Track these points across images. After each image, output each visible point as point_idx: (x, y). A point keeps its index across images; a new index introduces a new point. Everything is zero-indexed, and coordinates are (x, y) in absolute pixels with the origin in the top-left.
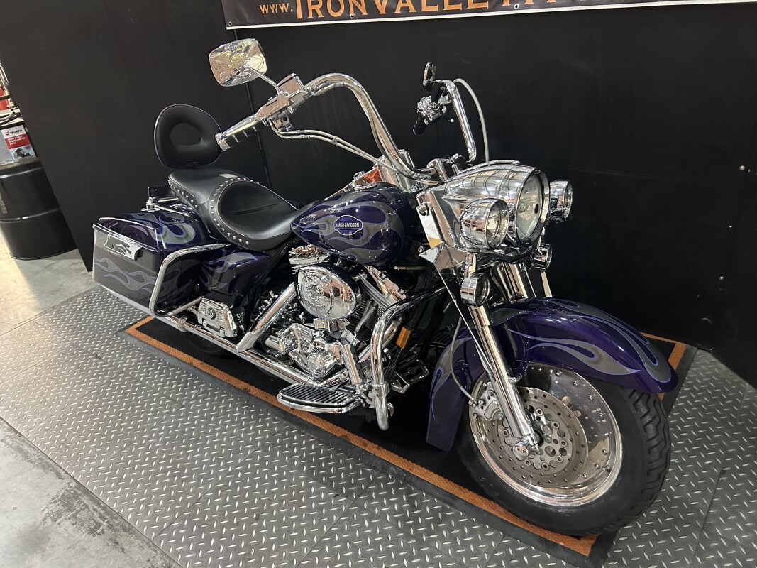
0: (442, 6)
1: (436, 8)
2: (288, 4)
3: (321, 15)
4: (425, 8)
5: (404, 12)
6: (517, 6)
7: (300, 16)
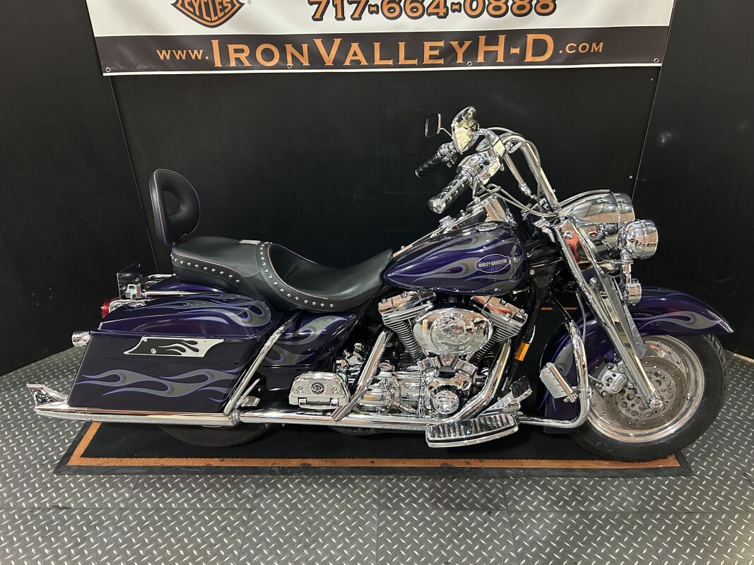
0: (396, 59)
1: (391, 62)
2: (201, 51)
3: (247, 64)
4: (377, 61)
5: (355, 64)
6: (470, 64)
7: (218, 63)
